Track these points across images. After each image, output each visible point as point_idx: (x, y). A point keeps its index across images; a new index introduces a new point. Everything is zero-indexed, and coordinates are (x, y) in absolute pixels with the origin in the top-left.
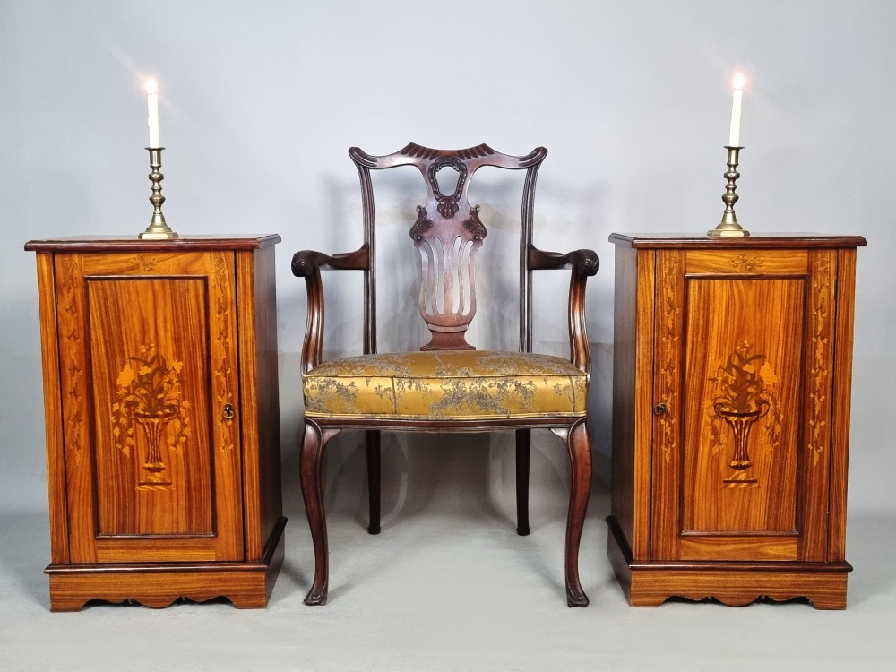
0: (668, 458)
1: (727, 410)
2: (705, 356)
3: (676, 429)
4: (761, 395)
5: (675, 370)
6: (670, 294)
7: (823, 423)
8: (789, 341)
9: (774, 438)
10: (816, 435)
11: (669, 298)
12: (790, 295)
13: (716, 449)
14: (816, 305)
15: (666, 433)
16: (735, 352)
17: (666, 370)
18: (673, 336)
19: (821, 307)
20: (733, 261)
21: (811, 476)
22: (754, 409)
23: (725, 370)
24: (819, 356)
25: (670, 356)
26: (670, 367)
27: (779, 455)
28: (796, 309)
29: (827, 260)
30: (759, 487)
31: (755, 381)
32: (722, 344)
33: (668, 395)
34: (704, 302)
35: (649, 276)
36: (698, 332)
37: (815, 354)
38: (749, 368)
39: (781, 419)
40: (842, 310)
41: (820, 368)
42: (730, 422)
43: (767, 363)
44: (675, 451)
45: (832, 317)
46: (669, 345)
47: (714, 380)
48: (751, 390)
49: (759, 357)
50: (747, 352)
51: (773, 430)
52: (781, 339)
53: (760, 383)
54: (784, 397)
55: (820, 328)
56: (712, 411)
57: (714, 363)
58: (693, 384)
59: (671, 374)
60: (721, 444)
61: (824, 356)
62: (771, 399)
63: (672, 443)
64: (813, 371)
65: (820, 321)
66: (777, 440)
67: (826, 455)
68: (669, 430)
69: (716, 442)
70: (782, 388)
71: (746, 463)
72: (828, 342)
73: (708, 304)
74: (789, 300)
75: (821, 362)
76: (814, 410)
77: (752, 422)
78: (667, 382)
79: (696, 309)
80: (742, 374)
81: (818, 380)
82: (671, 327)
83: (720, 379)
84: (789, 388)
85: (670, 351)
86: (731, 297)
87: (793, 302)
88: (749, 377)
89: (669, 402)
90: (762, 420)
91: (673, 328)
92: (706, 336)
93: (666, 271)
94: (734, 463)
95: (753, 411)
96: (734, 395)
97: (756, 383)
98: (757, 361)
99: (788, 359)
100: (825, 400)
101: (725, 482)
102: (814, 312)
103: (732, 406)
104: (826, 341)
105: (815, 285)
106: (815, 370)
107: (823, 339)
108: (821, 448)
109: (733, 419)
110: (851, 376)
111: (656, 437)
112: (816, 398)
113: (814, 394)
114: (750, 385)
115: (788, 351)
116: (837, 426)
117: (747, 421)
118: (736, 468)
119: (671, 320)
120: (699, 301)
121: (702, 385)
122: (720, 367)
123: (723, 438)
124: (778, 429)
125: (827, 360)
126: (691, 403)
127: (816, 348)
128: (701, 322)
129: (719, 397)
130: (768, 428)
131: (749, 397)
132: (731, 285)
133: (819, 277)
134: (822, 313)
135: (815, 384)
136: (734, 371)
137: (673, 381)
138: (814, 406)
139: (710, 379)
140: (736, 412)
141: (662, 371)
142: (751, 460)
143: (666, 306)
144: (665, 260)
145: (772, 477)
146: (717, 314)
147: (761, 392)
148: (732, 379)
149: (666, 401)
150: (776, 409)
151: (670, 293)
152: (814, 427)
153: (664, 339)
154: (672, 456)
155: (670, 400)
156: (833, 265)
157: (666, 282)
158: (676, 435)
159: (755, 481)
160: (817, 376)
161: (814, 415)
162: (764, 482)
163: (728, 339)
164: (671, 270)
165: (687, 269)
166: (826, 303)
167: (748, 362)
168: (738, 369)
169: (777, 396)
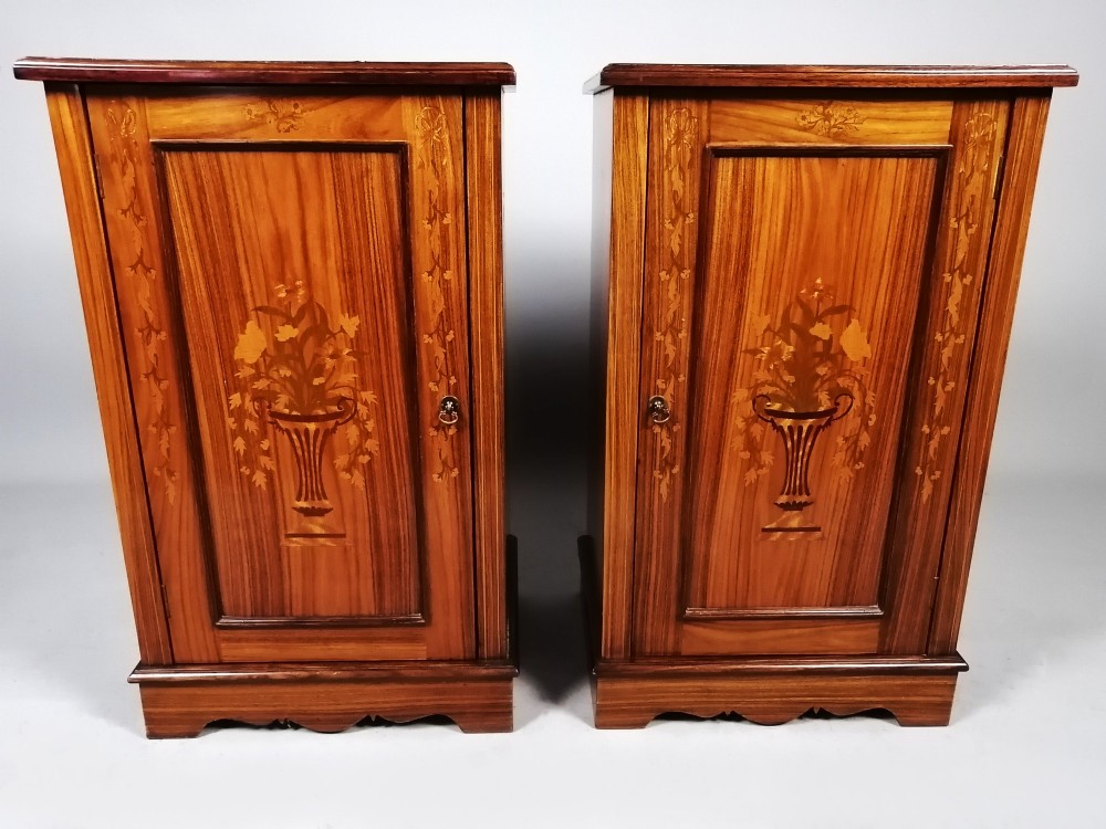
0: (664, 490)
1: (777, 407)
2: (740, 308)
3: (681, 442)
4: (840, 381)
5: (684, 335)
6: (678, 185)
7: (946, 430)
8: (900, 281)
9: (855, 455)
10: (931, 452)
11: (676, 192)
12: (909, 190)
13: (751, 475)
14: (958, 209)
15: (663, 449)
16: (798, 299)
17: (664, 334)
18: (681, 269)
19: (967, 215)
20: (804, 118)
21: (915, 519)
22: (825, 403)
23: (775, 334)
24: (952, 308)
25: (673, 307)
26: (673, 329)
27: (863, 483)
28: (918, 217)
29: (989, 121)
30: (822, 538)
31: (831, 353)
32: (773, 283)
33: (667, 380)
34: (743, 202)
35: (636, 146)
36: (728, 261)
37: (946, 305)
38: (821, 331)
39: (871, 423)
40: (1006, 221)
41: (952, 330)
42: (780, 429)
43: (854, 321)
44: (679, 480)
45: (986, 234)
46: (673, 286)
47: (755, 352)
48: (822, 370)
49: (840, 310)
50: (820, 299)
51: (856, 442)
52: (885, 277)
53: (840, 357)
54: (880, 383)
55: (960, 256)
56: (748, 408)
57: (757, 320)
58: (715, 357)
59: (674, 342)
60: (761, 467)
61: (963, 309)
62: (857, 385)
63: (672, 466)
64: (939, 337)
65: (961, 239)
66: (860, 459)
67: (946, 485)
68: (667, 443)
69: (754, 462)
70: (879, 368)
71: (803, 498)
72: (973, 283)
73: (751, 206)
74: (908, 197)
75: (955, 318)
76: (933, 408)
77: (819, 428)
78: (667, 356)
79: (727, 215)
80: (806, 339)
81: (946, 353)
82: (676, 250)
83: (766, 350)
84: (891, 367)
85: (674, 297)
86: (795, 192)
87: (913, 203)
88: (819, 347)
89: (669, 392)
90: (836, 424)
91: (682, 251)
92: (744, 268)
93: (668, 137)
94: (783, 499)
95: (822, 409)
96: (790, 379)
97: (832, 358)
98: (837, 317)
99: (894, 314)
100: (955, 389)
101: (764, 530)
102: (953, 223)
103: (786, 401)
104: (969, 279)
105: (960, 168)
106: (943, 334)
107: (963, 276)
108: (938, 473)
109: (786, 423)
110: (1007, 345)
111: (645, 455)
112: (939, 387)
113: (936, 379)
114: (821, 362)
115: (896, 299)
116: (972, 434)
117: (810, 427)
118: (786, 507)
119: (677, 237)
120: (733, 199)
121: (732, 361)
122: (768, 328)
123: (766, 457)
124: (865, 440)
125: (968, 315)
126: (712, 397)
127: (949, 293)
128: (735, 241)
129: (763, 384)
130: (846, 439)
131: (818, 383)
132: (798, 169)
133: (970, 152)
134: (968, 226)
135: (939, 359)
136: (793, 334)
137: (678, 353)
138: (934, 400)
139: (747, 351)
140: (792, 410)
141: (658, 336)
142: (813, 495)
143: (668, 208)
144: (669, 116)
145: (847, 521)
146: (766, 225)
147: (841, 373)
148: (788, 350)
149: (664, 391)
150: (864, 404)
151: (679, 183)
152: (930, 437)
153: (663, 274)
154: (671, 487)
155: (670, 390)
156: (1000, 127)
157: (669, 161)
158: (680, 453)
159: (819, 529)
160: (944, 346)
161: (931, 417)
162: (832, 528)
163: (786, 275)
164: (679, 134)
165: (712, 133)
166: (978, 204)
167: (820, 319)
168: (803, 333)
169: (866, 382)
